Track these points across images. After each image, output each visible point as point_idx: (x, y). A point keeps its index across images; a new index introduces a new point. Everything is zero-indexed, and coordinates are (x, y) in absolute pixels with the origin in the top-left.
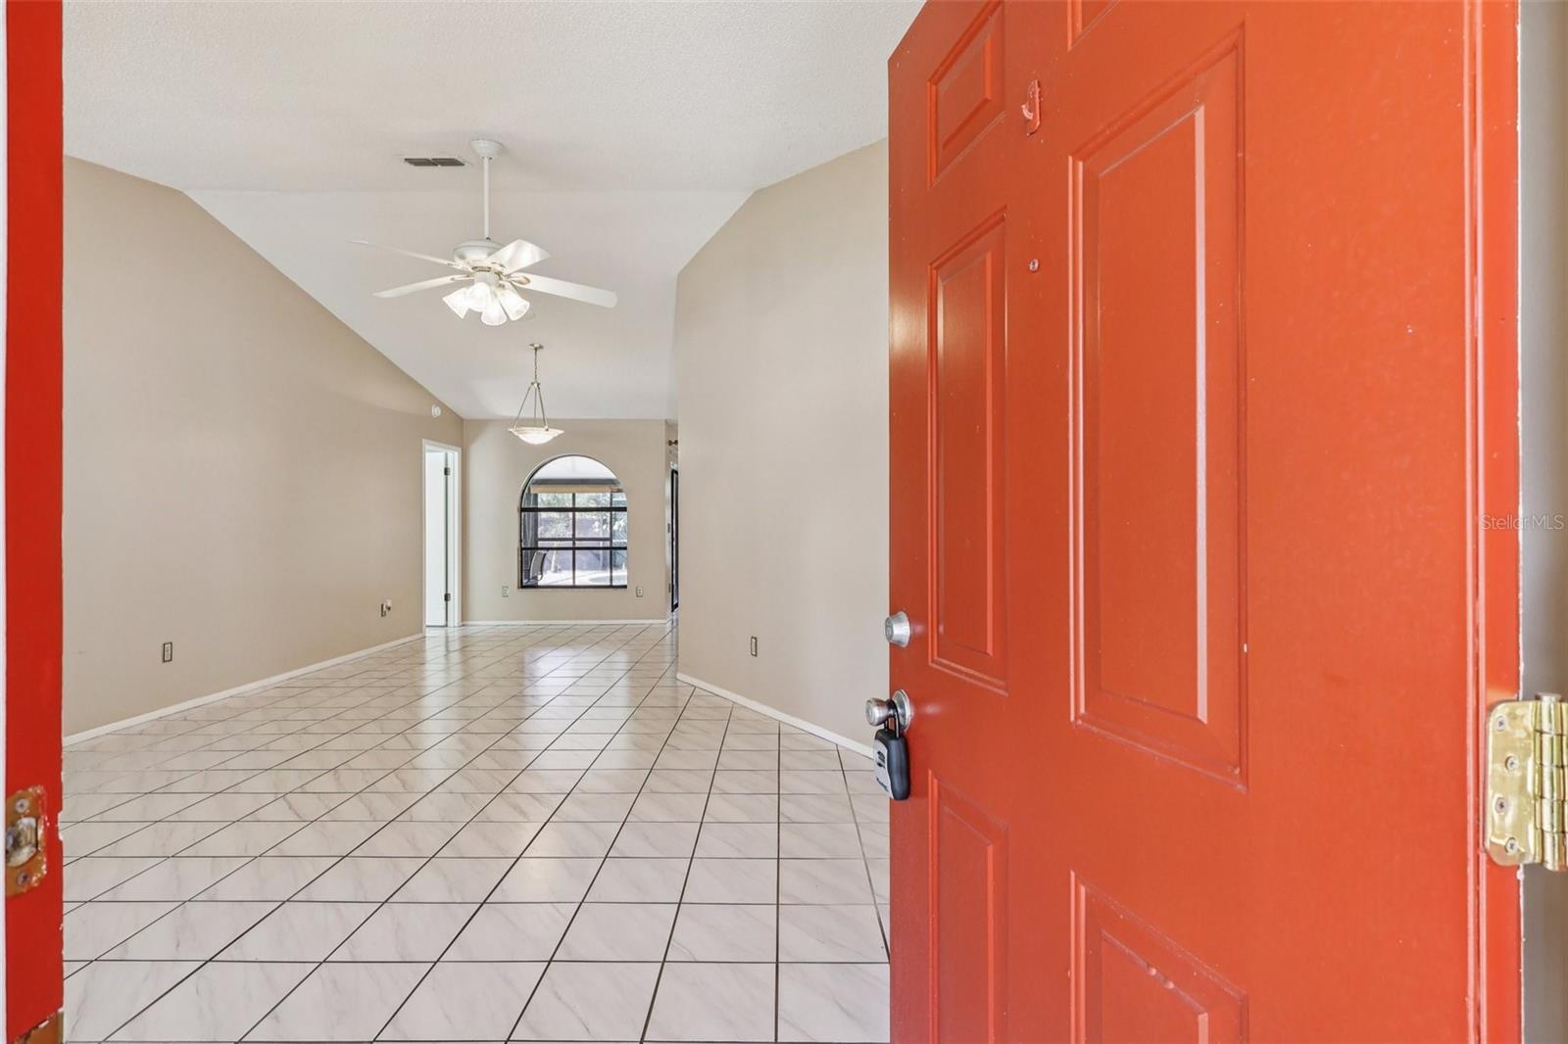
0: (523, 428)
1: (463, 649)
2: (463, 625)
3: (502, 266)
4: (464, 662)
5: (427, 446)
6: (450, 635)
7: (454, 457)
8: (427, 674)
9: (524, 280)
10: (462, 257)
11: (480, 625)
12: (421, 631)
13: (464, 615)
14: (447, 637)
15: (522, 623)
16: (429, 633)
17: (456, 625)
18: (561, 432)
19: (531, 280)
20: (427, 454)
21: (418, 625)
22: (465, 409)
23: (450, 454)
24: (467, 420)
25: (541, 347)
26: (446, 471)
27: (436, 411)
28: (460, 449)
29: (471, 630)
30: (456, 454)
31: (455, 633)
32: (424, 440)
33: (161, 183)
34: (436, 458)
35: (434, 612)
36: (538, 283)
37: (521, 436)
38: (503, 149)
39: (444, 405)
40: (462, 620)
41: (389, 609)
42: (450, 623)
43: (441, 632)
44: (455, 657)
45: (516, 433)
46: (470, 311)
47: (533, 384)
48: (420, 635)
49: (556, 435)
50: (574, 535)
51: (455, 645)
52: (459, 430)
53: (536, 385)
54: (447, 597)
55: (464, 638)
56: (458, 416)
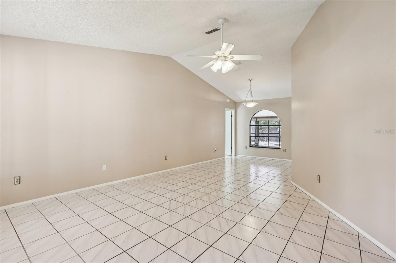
0: (246, 103)
1: (235, 162)
2: (236, 156)
3: (224, 54)
4: (235, 166)
5: (226, 109)
6: (232, 158)
7: (233, 112)
8: (226, 167)
9: (232, 57)
10: (215, 54)
11: (239, 156)
12: (224, 156)
13: (236, 153)
14: (231, 159)
15: (250, 156)
16: (226, 157)
17: (234, 155)
18: (258, 103)
19: (234, 57)
20: (226, 112)
21: (223, 155)
22: (236, 100)
23: (232, 111)
24: (237, 102)
25: (252, 80)
26: (231, 116)
27: (228, 101)
28: (235, 110)
29: (237, 157)
30: (234, 111)
31: (233, 158)
32: (225, 108)
33: (166, 56)
34: (228, 113)
35: (228, 151)
36: (237, 57)
37: (246, 105)
38: (226, 20)
39: (231, 99)
40: (235, 154)
41: (216, 150)
42: (232, 155)
43: (230, 157)
44: (233, 164)
45: (245, 105)
46: (218, 70)
47: (249, 90)
48: (224, 158)
49: (256, 104)
50: (268, 132)
51: (233, 161)
52: (235, 105)
53: (250, 91)
54: (231, 148)
55: (235, 159)
56: (235, 102)
